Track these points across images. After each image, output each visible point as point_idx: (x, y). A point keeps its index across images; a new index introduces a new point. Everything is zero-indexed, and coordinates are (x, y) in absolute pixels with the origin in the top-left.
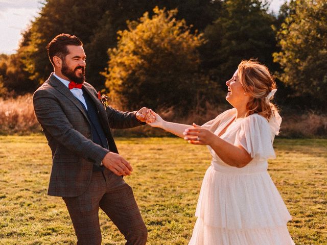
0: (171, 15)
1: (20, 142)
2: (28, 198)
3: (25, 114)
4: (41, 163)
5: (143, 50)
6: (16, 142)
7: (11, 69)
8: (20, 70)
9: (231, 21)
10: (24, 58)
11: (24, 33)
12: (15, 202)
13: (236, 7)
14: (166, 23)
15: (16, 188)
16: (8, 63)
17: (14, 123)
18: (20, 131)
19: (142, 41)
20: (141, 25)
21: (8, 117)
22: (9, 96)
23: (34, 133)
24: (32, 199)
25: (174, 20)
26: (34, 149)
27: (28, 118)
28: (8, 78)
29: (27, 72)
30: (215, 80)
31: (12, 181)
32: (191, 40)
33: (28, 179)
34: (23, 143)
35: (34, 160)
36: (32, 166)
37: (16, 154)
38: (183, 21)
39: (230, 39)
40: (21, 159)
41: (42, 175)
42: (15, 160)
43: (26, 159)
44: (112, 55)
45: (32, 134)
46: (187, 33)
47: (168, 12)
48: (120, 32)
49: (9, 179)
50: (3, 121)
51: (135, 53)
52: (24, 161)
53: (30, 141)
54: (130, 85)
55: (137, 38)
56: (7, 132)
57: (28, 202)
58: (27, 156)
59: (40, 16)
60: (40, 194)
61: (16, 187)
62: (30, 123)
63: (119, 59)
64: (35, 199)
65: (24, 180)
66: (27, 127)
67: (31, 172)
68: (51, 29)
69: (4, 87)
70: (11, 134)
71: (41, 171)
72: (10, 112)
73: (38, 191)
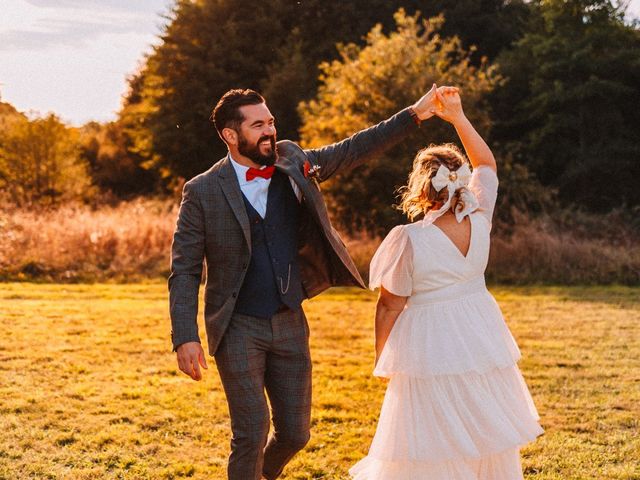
0: (430, 29)
1: (120, 298)
2: (127, 444)
3: (131, 237)
4: (162, 349)
5: (372, 103)
6: (110, 298)
7: (107, 150)
8: (123, 150)
9: (551, 41)
10: (131, 126)
11: (132, 79)
12: (96, 455)
13: (562, 11)
14: (419, 45)
15: (102, 416)
16: (101, 138)
17: (109, 257)
18: (119, 273)
19: (372, 83)
20: (368, 49)
21: (98, 245)
22: (102, 203)
23: (149, 277)
24: (136, 447)
25: (436, 39)
26: (148, 314)
27: (136, 247)
28: (101, 167)
29: (137, 154)
30: (523, 162)
31: (92, 395)
32: (472, 79)
33: (130, 392)
34: (125, 302)
35: (147, 341)
36: (143, 356)
37: (109, 325)
38: (456, 40)
39: (550, 77)
40: (119, 339)
41: (164, 380)
42: (105, 340)
43: (129, 337)
44: (307, 113)
45: (145, 280)
46: (464, 64)
47: (425, 22)
48: (325, 65)
49: (85, 391)
50: (86, 254)
51: (356, 109)
52: (127, 342)
53: (141, 296)
54: (346, 175)
55: (361, 76)
56: (93, 276)
57: (127, 458)
58: (131, 330)
59: (160, 43)
60: (157, 433)
61: (101, 412)
62: (141, 256)
63: (323, 121)
64: (143, 449)
65: (121, 393)
66: (135, 265)
67: (138, 371)
68: (184, 69)
69: (93, 184)
70: (102, 281)
71: (162, 368)
72: (100, 235)
73: (153, 424)
